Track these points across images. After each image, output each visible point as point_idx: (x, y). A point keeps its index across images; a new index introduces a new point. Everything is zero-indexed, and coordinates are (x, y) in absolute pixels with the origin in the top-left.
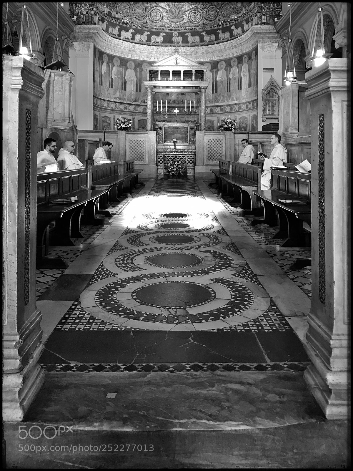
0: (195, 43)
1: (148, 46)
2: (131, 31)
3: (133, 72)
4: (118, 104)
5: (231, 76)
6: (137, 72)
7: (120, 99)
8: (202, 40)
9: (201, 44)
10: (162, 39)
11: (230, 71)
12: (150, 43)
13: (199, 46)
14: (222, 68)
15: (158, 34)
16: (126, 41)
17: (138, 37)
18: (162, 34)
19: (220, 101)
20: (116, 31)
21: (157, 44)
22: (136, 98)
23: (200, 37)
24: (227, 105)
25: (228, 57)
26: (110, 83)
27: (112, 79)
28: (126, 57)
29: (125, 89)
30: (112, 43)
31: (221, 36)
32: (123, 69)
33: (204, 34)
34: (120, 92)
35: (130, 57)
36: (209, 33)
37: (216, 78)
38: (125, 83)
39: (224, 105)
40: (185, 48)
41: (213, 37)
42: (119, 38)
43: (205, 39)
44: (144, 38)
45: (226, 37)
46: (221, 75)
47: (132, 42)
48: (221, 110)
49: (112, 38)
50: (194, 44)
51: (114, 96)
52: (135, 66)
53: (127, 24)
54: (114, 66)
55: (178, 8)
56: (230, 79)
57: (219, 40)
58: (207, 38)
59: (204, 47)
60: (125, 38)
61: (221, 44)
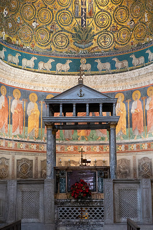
0: (105, 70)
1: (52, 75)
2: (33, 59)
3: (36, 104)
4: (18, 143)
5: (147, 108)
6: (40, 105)
7: (20, 136)
8: (113, 67)
9: (112, 71)
10: (69, 67)
11: (146, 102)
12: (55, 71)
13: (110, 74)
14: (136, 99)
15: (64, 62)
16: (28, 70)
17: (41, 65)
18: (69, 62)
19: (136, 137)
20: (16, 59)
21: (63, 73)
22: (39, 135)
23: (110, 63)
24: (145, 142)
25: (143, 85)
26: (8, 119)
27: (11, 114)
28: (28, 88)
29: (27, 125)
30: (11, 73)
31: (135, 61)
32: (25, 102)
33: (115, 59)
34: (20, 129)
35: (32, 88)
36: (121, 59)
37: (130, 110)
38: (27, 118)
39: (141, 142)
40: (94, 76)
41: (126, 63)
42: (20, 67)
43: (116, 66)
44: (48, 66)
45: (140, 63)
46: (136, 106)
47: (35, 72)
48: (138, 147)
49: (11, 67)
50: (104, 72)
51: (13, 134)
52: (38, 98)
53: (28, 51)
54: (14, 98)
55: (86, 32)
56: (146, 111)
57: (133, 66)
58: (119, 65)
59: (115, 74)
60: (27, 67)
61: (134, 71)
